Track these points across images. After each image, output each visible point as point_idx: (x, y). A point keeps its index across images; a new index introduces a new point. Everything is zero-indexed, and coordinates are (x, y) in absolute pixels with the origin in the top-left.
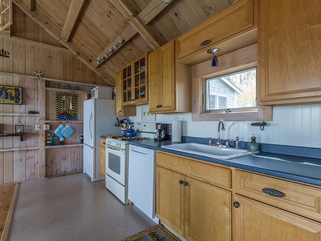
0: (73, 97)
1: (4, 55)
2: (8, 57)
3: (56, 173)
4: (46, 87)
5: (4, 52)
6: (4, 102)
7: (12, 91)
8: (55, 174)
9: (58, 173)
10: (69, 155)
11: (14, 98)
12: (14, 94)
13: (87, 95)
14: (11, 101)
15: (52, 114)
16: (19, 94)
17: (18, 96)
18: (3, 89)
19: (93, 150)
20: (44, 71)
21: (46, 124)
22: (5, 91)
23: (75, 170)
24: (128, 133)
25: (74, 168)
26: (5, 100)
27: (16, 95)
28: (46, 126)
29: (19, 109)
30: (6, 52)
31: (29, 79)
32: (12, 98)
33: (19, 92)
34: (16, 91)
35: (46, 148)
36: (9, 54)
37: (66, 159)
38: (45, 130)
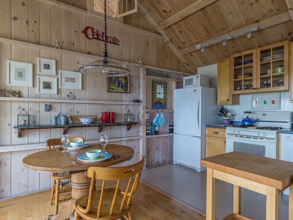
0: (164, 85)
1: (116, 43)
2: (118, 44)
3: (152, 164)
4: (147, 75)
5: (116, 40)
6: (117, 90)
7: (122, 79)
8: (150, 164)
9: (153, 163)
10: (161, 145)
11: (124, 87)
12: (123, 83)
13: (176, 82)
14: (122, 90)
15: (149, 103)
16: (127, 83)
17: (127, 85)
18: (116, 77)
19: (200, 139)
20: (143, 58)
21: (147, 113)
22: (118, 79)
23: (165, 160)
24: (246, 123)
25: (164, 159)
26: (117, 88)
27: (125, 83)
28: (147, 115)
29: (126, 98)
30: (117, 39)
31: (133, 67)
32: (122, 87)
33: (127, 80)
34: (125, 79)
35: (147, 137)
36: (119, 41)
37: (158, 149)
38: (147, 119)
